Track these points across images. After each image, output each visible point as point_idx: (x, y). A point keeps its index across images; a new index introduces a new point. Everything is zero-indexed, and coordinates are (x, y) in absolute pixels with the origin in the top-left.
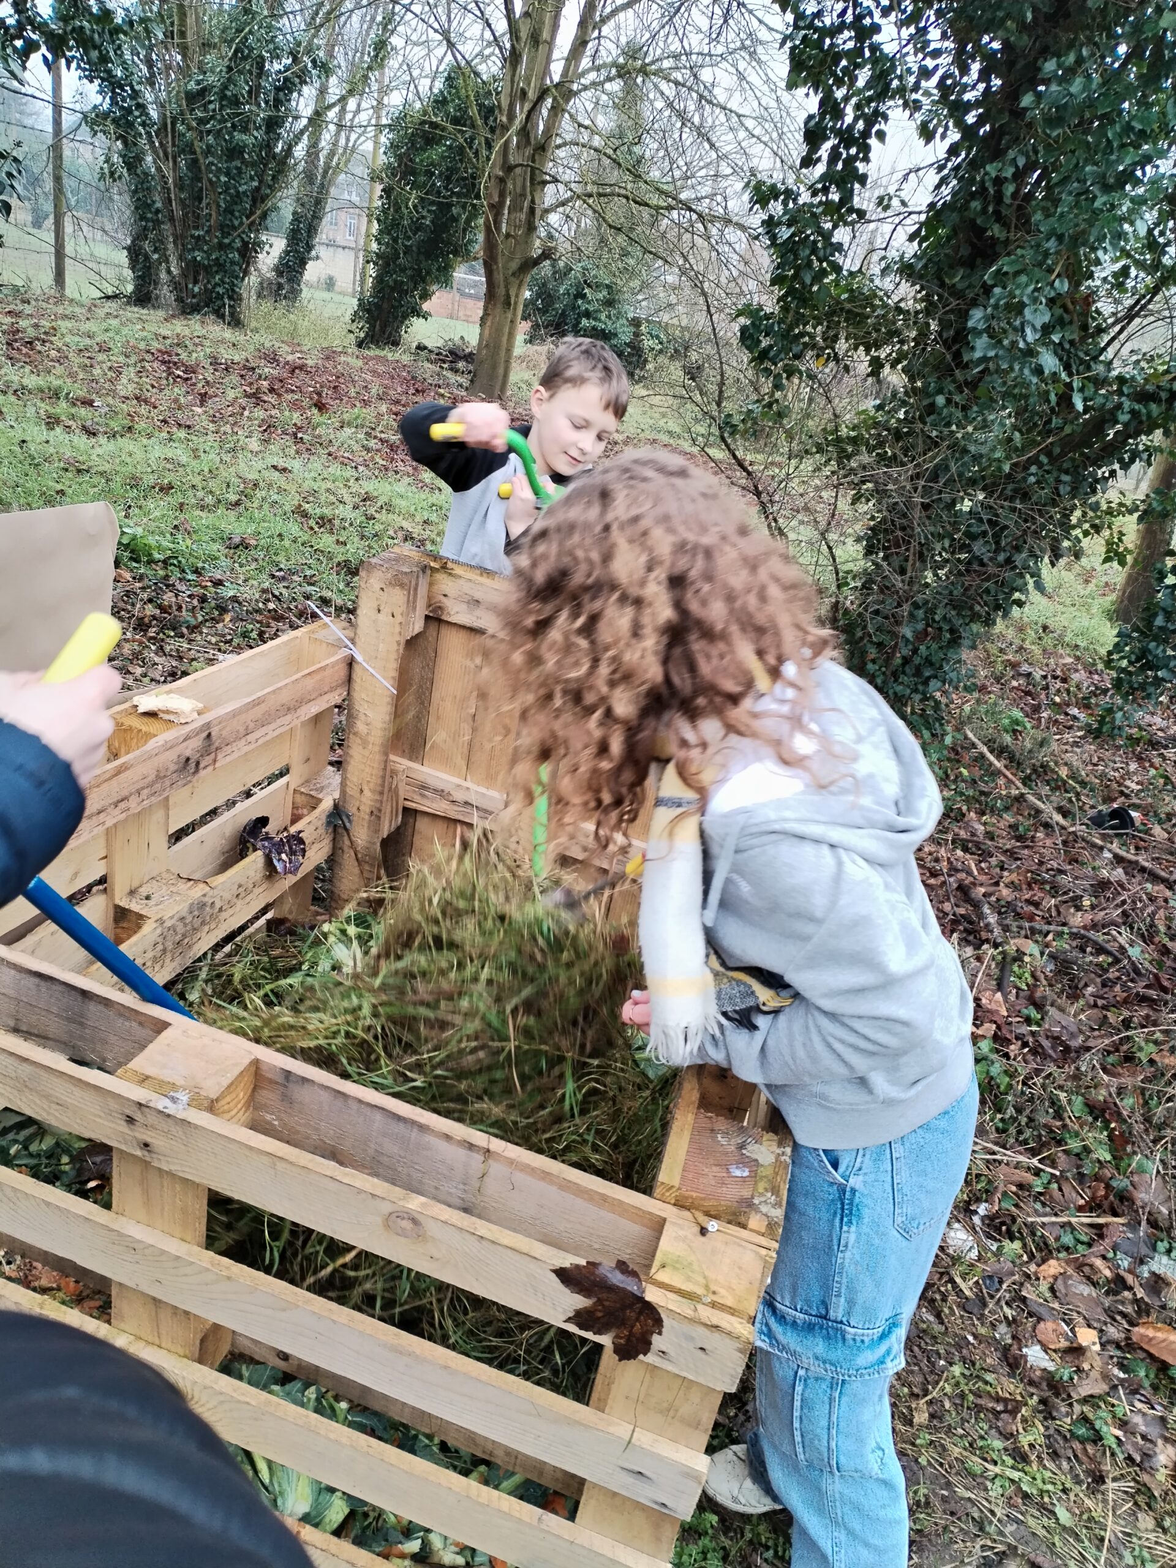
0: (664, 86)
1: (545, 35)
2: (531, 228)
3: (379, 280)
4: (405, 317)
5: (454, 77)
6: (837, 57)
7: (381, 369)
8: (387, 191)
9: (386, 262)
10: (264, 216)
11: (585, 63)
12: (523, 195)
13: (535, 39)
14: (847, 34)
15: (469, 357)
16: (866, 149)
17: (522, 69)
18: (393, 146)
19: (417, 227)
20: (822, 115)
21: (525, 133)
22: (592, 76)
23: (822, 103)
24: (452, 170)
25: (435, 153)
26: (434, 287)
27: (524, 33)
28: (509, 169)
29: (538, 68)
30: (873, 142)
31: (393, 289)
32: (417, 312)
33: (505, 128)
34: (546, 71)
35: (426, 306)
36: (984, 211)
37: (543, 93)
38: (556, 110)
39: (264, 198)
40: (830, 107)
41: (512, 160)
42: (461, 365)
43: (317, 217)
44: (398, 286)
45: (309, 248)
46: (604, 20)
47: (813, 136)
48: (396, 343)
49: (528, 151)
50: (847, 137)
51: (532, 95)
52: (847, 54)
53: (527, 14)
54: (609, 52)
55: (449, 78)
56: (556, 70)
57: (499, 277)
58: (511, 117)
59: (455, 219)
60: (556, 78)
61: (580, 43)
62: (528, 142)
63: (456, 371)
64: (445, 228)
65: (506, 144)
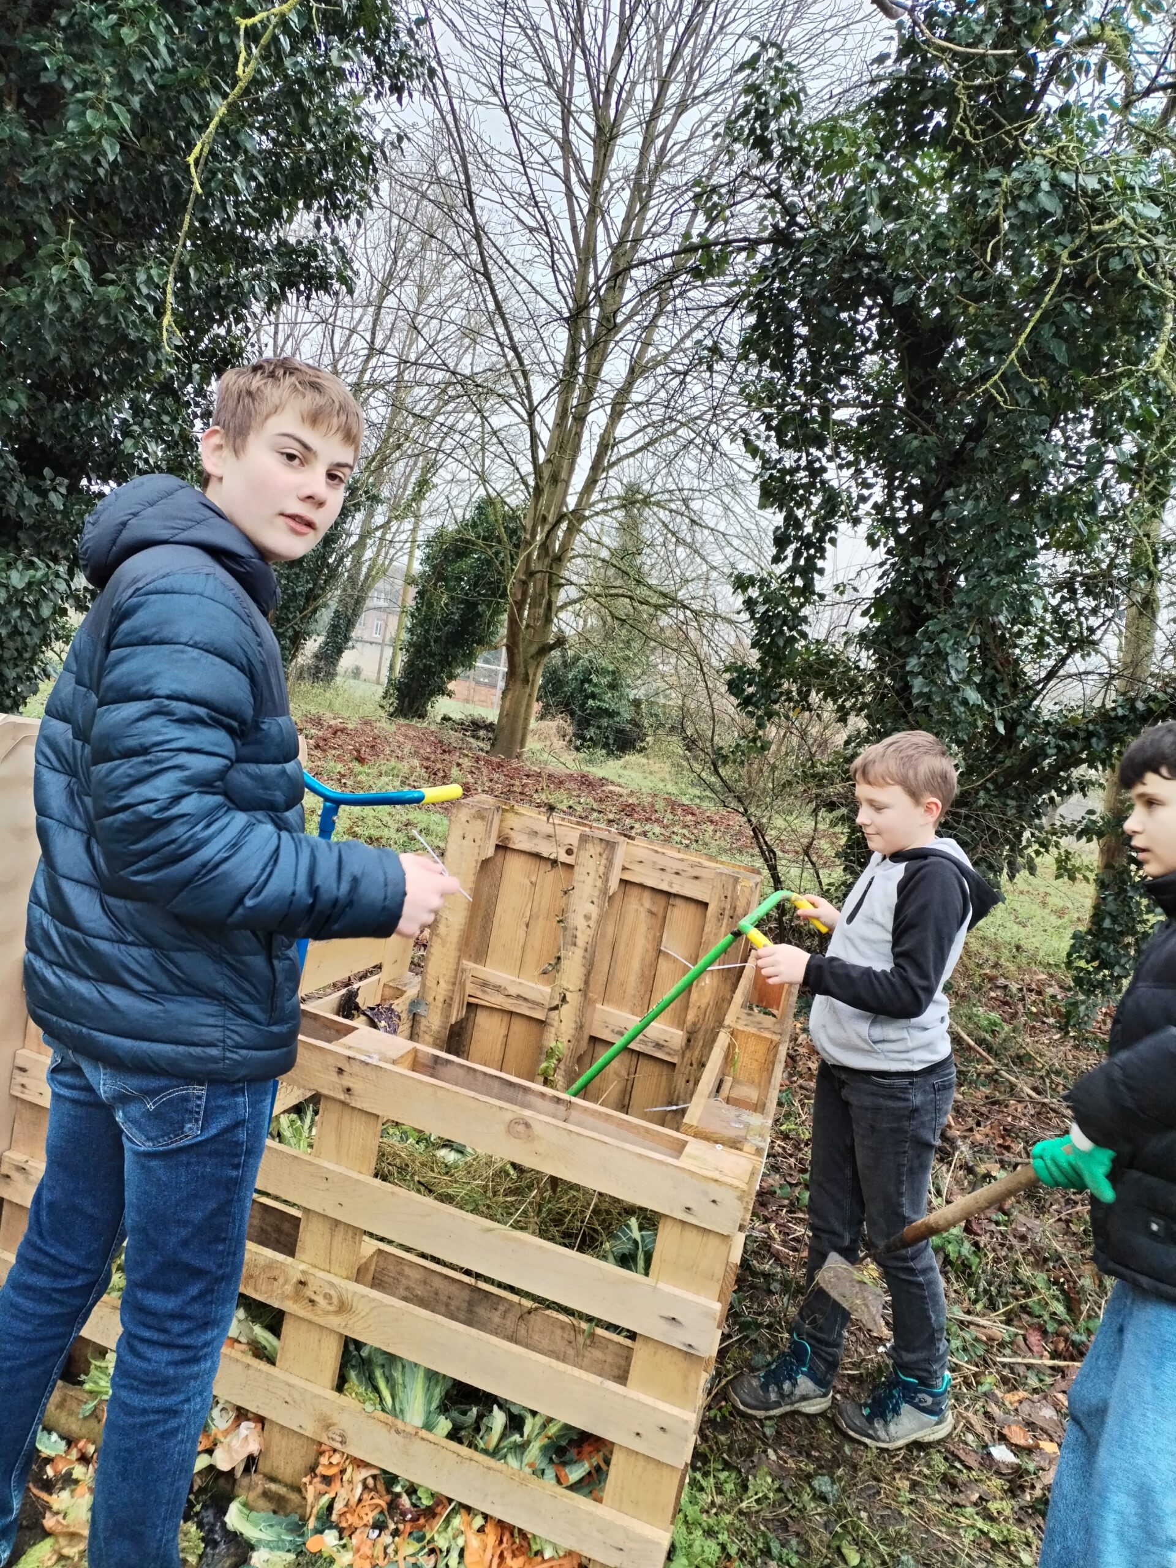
0: (662, 514)
1: (563, 476)
2: (548, 620)
3: (410, 666)
4: (432, 694)
5: (486, 506)
6: (796, 488)
7: (412, 733)
8: (421, 594)
9: (418, 650)
10: (315, 611)
11: (595, 496)
12: (542, 595)
13: (555, 479)
14: (802, 474)
15: (489, 727)
16: (822, 550)
17: (543, 501)
18: (428, 559)
19: (446, 622)
20: (787, 527)
21: (545, 547)
22: (601, 506)
23: (786, 519)
24: (478, 578)
25: (466, 564)
26: (459, 671)
27: (546, 475)
28: (531, 574)
29: (556, 500)
30: (828, 546)
31: (422, 671)
32: (443, 691)
33: (529, 544)
34: (563, 502)
35: (451, 686)
36: (918, 594)
37: (561, 518)
38: (571, 531)
39: (316, 597)
40: (793, 522)
41: (533, 566)
42: (482, 733)
43: (356, 614)
44: (428, 671)
45: (347, 639)
46: (612, 465)
47: (781, 541)
48: (422, 716)
49: (547, 561)
50: (807, 543)
51: (551, 519)
52: (803, 486)
53: (548, 461)
54: (615, 488)
55: (479, 508)
56: (572, 502)
57: (520, 659)
58: (533, 535)
59: (480, 615)
60: (571, 507)
61: (591, 483)
62: (547, 554)
63: (478, 738)
64: (472, 622)
65: (529, 555)
